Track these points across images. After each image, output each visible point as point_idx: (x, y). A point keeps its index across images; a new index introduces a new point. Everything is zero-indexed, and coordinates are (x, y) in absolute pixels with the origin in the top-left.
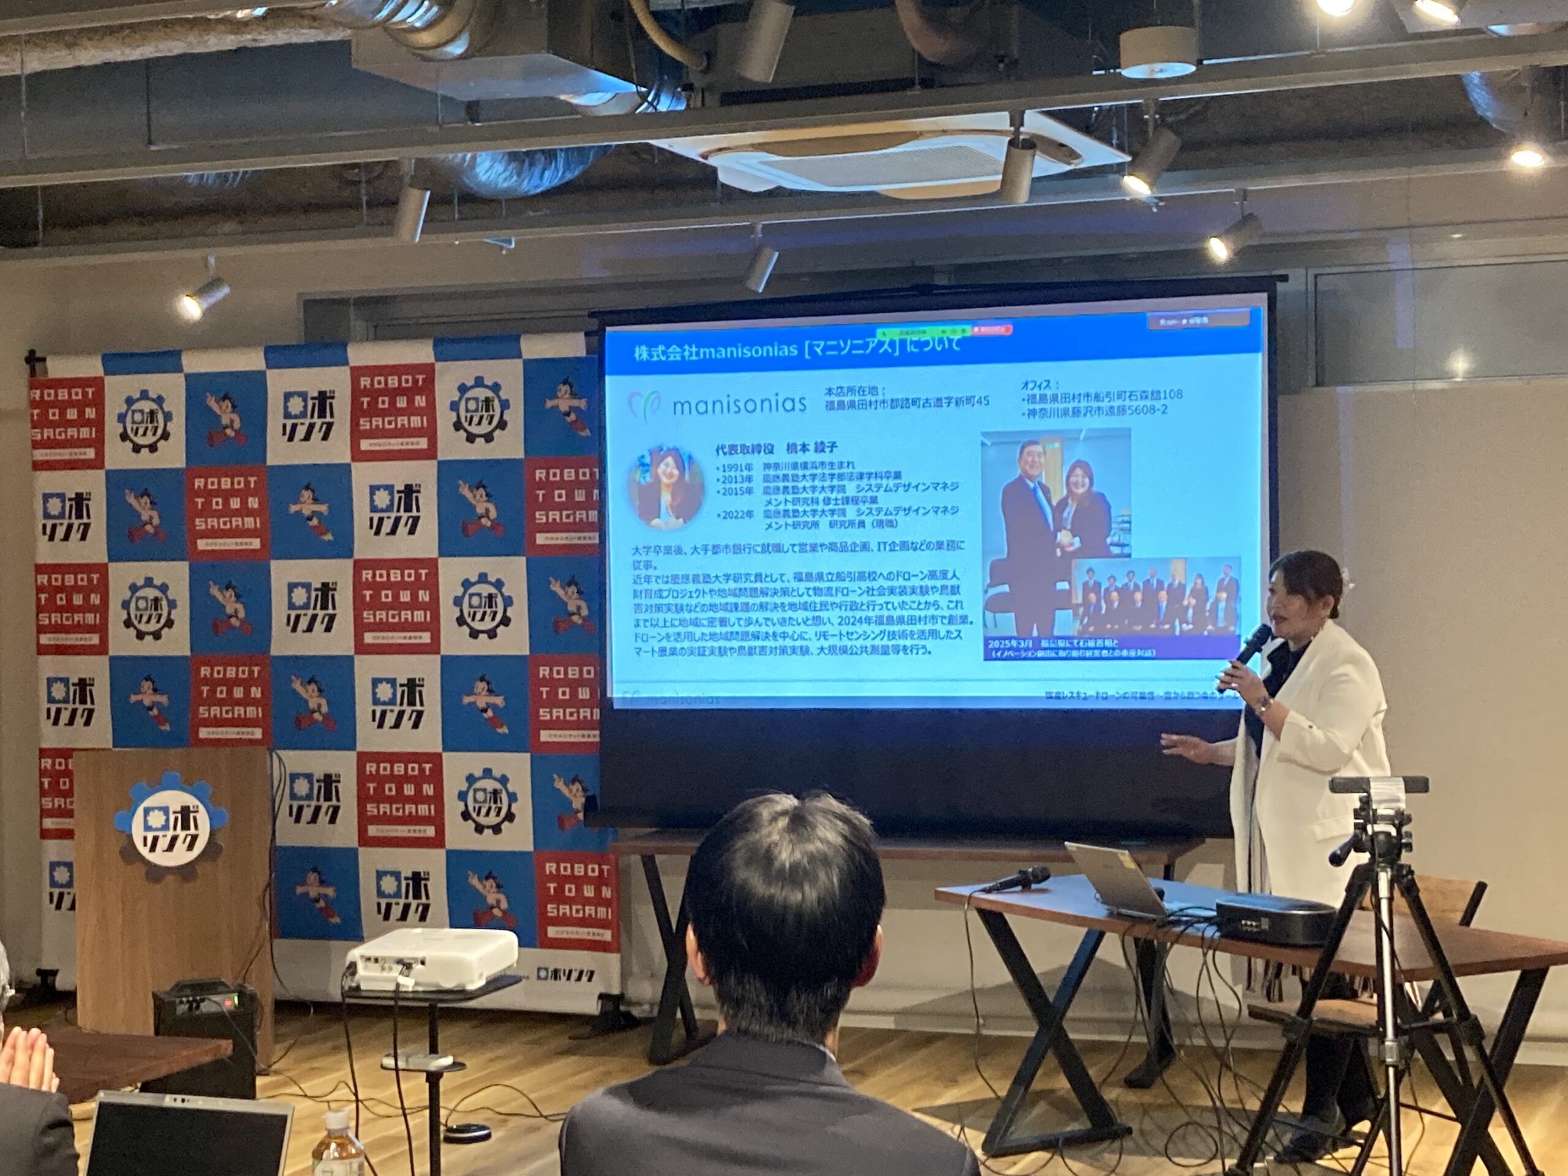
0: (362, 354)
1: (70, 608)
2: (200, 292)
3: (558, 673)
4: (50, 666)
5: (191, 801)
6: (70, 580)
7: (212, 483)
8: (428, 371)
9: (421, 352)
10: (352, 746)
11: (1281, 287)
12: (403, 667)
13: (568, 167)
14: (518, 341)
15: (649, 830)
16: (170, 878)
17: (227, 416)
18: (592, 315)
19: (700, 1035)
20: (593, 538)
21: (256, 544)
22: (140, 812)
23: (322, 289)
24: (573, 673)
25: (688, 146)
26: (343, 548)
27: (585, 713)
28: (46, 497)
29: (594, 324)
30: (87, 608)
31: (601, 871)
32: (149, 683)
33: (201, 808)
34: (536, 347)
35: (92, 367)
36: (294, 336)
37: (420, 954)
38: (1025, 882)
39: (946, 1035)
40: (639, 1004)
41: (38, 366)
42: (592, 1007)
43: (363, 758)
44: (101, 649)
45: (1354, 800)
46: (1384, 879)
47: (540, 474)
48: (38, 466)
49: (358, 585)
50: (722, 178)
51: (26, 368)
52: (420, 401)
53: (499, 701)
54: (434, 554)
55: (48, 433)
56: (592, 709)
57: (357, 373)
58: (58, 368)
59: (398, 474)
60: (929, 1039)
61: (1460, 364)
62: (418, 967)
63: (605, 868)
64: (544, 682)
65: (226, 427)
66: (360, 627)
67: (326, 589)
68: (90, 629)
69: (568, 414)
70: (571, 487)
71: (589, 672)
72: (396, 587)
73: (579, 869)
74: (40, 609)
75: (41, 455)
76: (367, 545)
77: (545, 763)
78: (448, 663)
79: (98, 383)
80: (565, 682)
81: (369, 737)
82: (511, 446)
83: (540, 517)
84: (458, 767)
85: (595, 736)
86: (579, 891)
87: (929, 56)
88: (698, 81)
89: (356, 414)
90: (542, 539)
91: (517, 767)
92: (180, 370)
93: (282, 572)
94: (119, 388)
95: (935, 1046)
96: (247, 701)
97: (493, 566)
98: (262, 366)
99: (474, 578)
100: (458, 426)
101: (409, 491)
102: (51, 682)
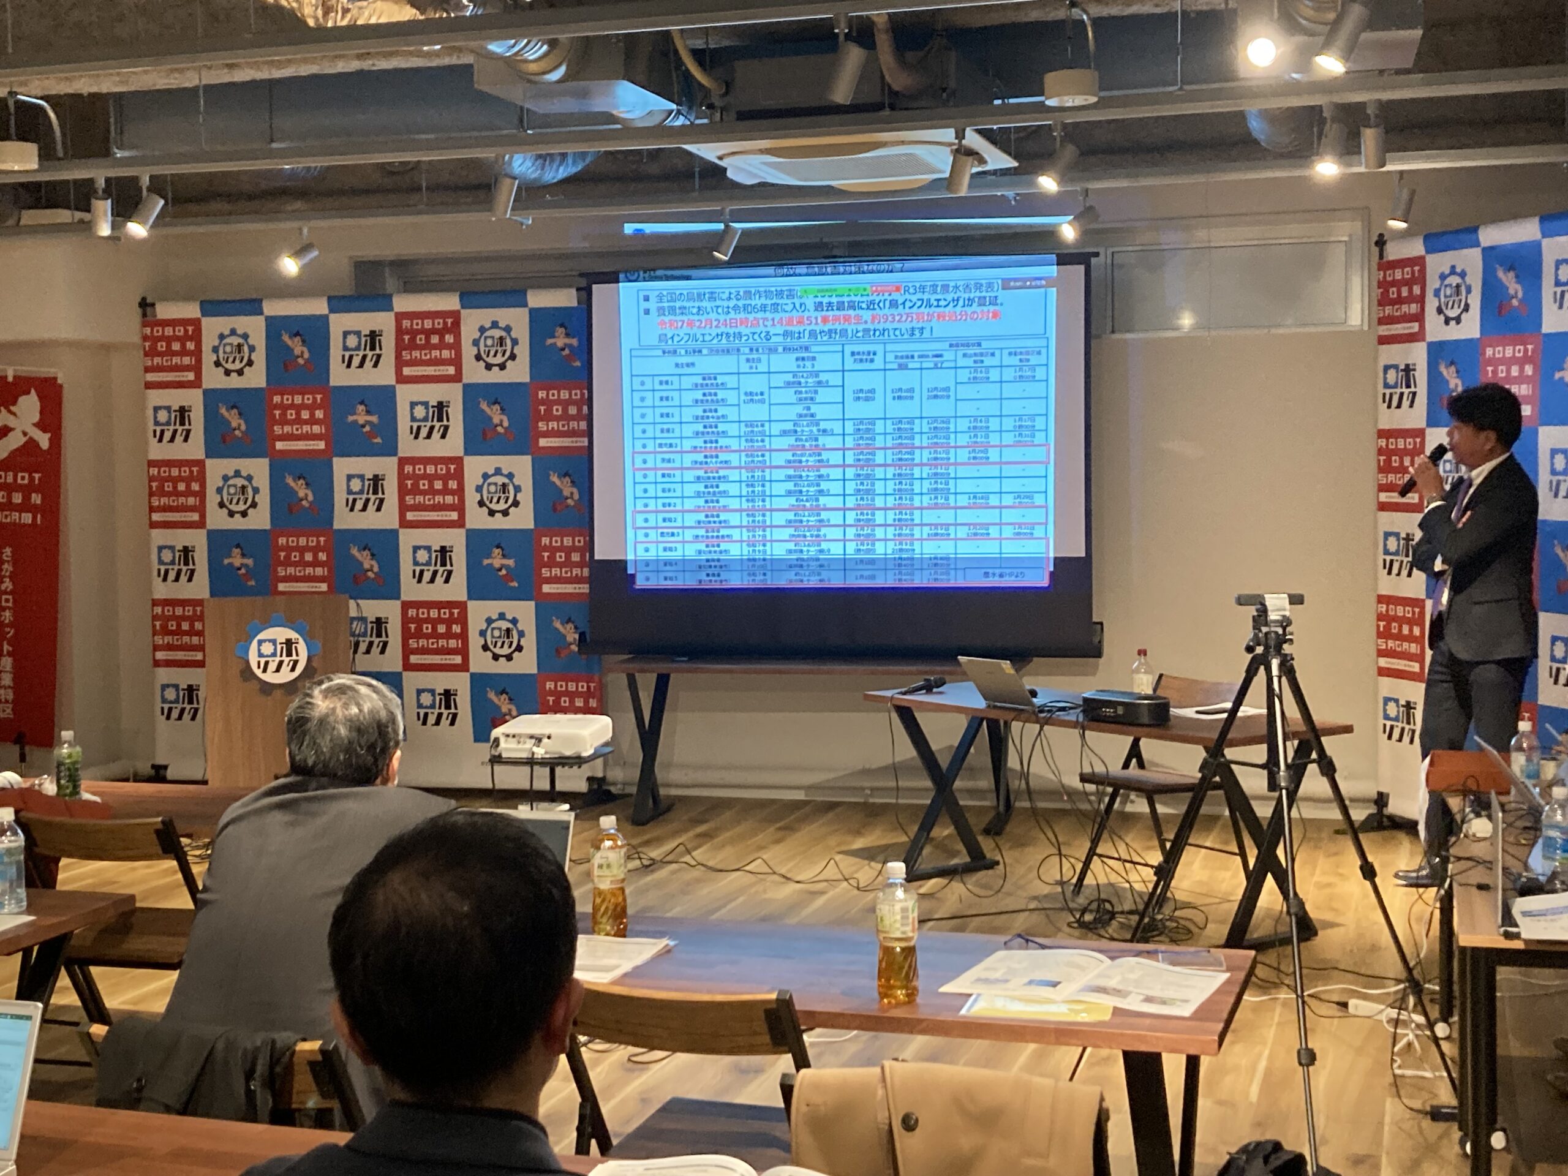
0: (403, 303)
1: (176, 494)
2: (298, 253)
3: (556, 542)
4: (159, 537)
5: (293, 635)
6: (175, 472)
7: (287, 399)
8: (456, 316)
9: (449, 302)
10: (397, 597)
11: (1094, 260)
12: (436, 538)
14: (525, 294)
15: (626, 657)
16: (278, 693)
18: (581, 275)
19: (663, 806)
20: (585, 442)
21: (321, 445)
22: (255, 643)
23: (370, 253)
24: (568, 541)
25: (708, 151)
26: (389, 448)
27: (576, 571)
28: (156, 409)
29: (583, 283)
30: (188, 493)
31: (588, 687)
32: (238, 550)
33: (301, 640)
34: (538, 299)
35: (191, 311)
36: (347, 290)
37: (547, 732)
38: (928, 688)
39: (844, 803)
40: (614, 784)
41: (149, 309)
42: (582, 787)
43: (406, 606)
44: (201, 524)
46: (1275, 663)
47: (542, 394)
48: (149, 386)
49: (402, 477)
50: (729, 174)
51: (139, 311)
52: (449, 339)
53: (511, 562)
54: (461, 453)
55: (157, 360)
56: (582, 569)
57: (400, 317)
58: (165, 311)
59: (433, 393)
60: (831, 806)
62: (545, 740)
63: (592, 685)
64: (546, 548)
65: (298, 357)
66: (403, 508)
67: (377, 480)
68: (192, 509)
69: (563, 349)
70: (565, 404)
71: (579, 541)
72: (431, 479)
73: (572, 687)
74: (151, 494)
75: (151, 377)
76: (407, 446)
77: (546, 609)
78: (472, 535)
79: (196, 323)
80: (561, 549)
81: (410, 590)
82: (519, 372)
83: (542, 426)
84: (479, 612)
85: (585, 588)
86: (572, 702)
87: (896, 87)
88: (717, 102)
89: (400, 347)
90: (543, 442)
91: (524, 612)
92: (261, 313)
93: (342, 467)
94: (213, 327)
95: (839, 810)
96: (316, 563)
97: (506, 462)
98: (326, 311)
99: (491, 472)
100: (478, 358)
101: (440, 406)
102: (161, 549)
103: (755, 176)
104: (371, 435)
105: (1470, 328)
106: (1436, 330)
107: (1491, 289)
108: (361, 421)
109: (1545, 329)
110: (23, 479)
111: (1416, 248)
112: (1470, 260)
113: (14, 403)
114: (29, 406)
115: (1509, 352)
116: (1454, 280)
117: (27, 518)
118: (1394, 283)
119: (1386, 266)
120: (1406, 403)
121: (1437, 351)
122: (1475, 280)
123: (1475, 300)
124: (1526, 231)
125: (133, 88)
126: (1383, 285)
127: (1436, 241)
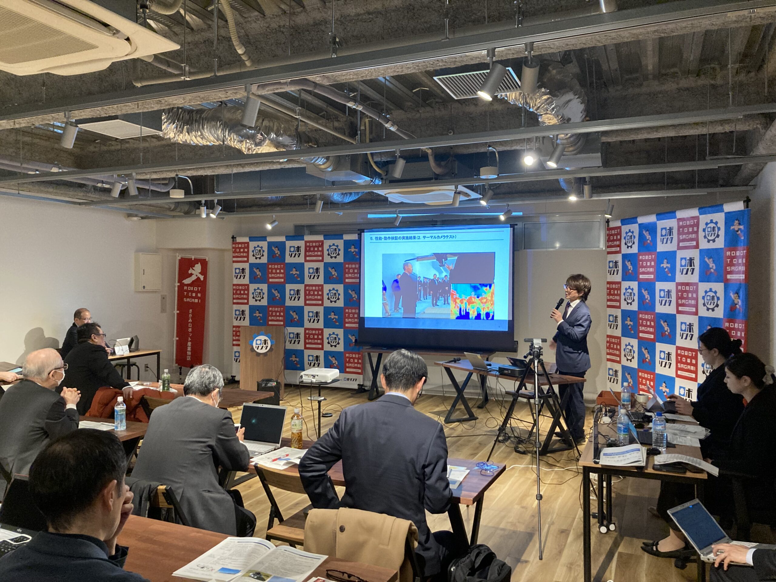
0: (307, 238)
1: (240, 294)
2: (271, 223)
3: (350, 311)
4: (235, 307)
5: (266, 338)
6: (240, 288)
7: (273, 266)
8: (322, 242)
9: (320, 238)
10: (303, 327)
11: (516, 227)
12: (315, 309)
13: (355, 196)
14: (343, 236)
15: (369, 347)
16: (261, 356)
17: (277, 251)
18: (358, 230)
19: (380, 394)
20: (358, 280)
21: (282, 280)
22: (255, 341)
23: (299, 223)
24: (353, 311)
25: (382, 192)
26: (302, 282)
27: (355, 320)
28: (236, 269)
29: (359, 232)
30: (244, 294)
31: (359, 356)
32: (258, 311)
33: (269, 340)
34: (347, 237)
35: (246, 240)
36: (292, 234)
37: (317, 374)
38: (455, 361)
39: (436, 395)
40: (366, 386)
41: (234, 239)
42: (356, 387)
43: (306, 329)
44: (247, 303)
45: (530, 344)
46: (536, 362)
47: (347, 266)
48: (234, 262)
49: (305, 290)
50: (389, 199)
51: (232, 240)
52: (320, 249)
53: (337, 317)
54: (323, 283)
55: (236, 254)
56: (357, 319)
57: (306, 242)
58: (239, 240)
59: (315, 265)
60: (432, 396)
61: (558, 245)
62: (316, 377)
64: (347, 313)
66: (306, 300)
67: (298, 291)
68: (245, 299)
69: (353, 252)
70: (354, 269)
71: (356, 311)
72: (314, 291)
73: (354, 356)
74: (234, 294)
75: (235, 259)
76: (307, 281)
77: (347, 332)
78: (325, 308)
79: (248, 243)
80: (352, 313)
81: (307, 325)
82: (340, 259)
83: (347, 276)
84: (327, 332)
85: (357, 325)
86: (354, 361)
87: (437, 173)
88: (384, 177)
89: (306, 251)
90: (347, 280)
91: (340, 332)
92: (266, 240)
93: (288, 287)
94: (252, 245)
95: (434, 398)
96: (280, 316)
97: (336, 286)
98: (285, 240)
99: (331, 289)
100: (329, 255)
101: (317, 269)
102: (236, 310)
103: (397, 200)
104: (297, 277)
105: (635, 250)
106: (625, 250)
107: (641, 237)
108: (294, 273)
109: (658, 250)
110: (196, 289)
111: (618, 224)
112: (635, 228)
113: (194, 267)
114: (198, 268)
115: (647, 257)
116: (630, 234)
117: (196, 301)
118: (612, 235)
119: (609, 229)
120: (615, 273)
121: (625, 257)
122: (636, 234)
123: (636, 240)
124: (652, 218)
125: (216, 174)
126: (609, 235)
127: (625, 222)
